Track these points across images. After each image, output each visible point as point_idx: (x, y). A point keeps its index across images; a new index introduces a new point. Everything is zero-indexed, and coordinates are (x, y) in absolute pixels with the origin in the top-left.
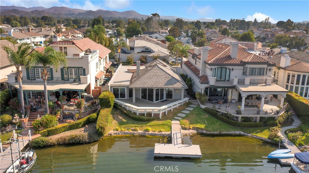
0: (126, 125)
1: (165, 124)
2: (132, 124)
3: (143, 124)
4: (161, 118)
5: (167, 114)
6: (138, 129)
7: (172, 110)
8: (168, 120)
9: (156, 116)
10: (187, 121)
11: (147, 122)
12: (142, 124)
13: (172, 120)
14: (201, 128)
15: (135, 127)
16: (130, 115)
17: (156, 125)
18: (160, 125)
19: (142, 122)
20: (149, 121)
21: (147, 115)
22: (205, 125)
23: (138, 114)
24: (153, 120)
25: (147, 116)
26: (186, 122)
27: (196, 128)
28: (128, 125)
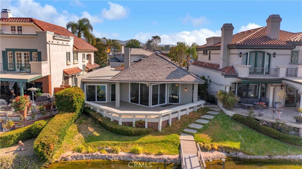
0: (98, 142)
1: (168, 141)
2: (110, 140)
3: (129, 141)
4: (160, 130)
5: (170, 125)
6: (118, 148)
7: (179, 119)
8: (174, 134)
9: (152, 127)
10: (207, 135)
11: (136, 137)
12: (126, 140)
13: (180, 135)
14: (234, 148)
15: (114, 145)
16: (108, 125)
17: (151, 143)
18: (158, 142)
19: (128, 137)
20: (139, 134)
21: (136, 125)
22: (239, 143)
23: (120, 124)
24: (147, 133)
25: (137, 127)
26: (205, 138)
27: (225, 147)
28: (101, 142)
